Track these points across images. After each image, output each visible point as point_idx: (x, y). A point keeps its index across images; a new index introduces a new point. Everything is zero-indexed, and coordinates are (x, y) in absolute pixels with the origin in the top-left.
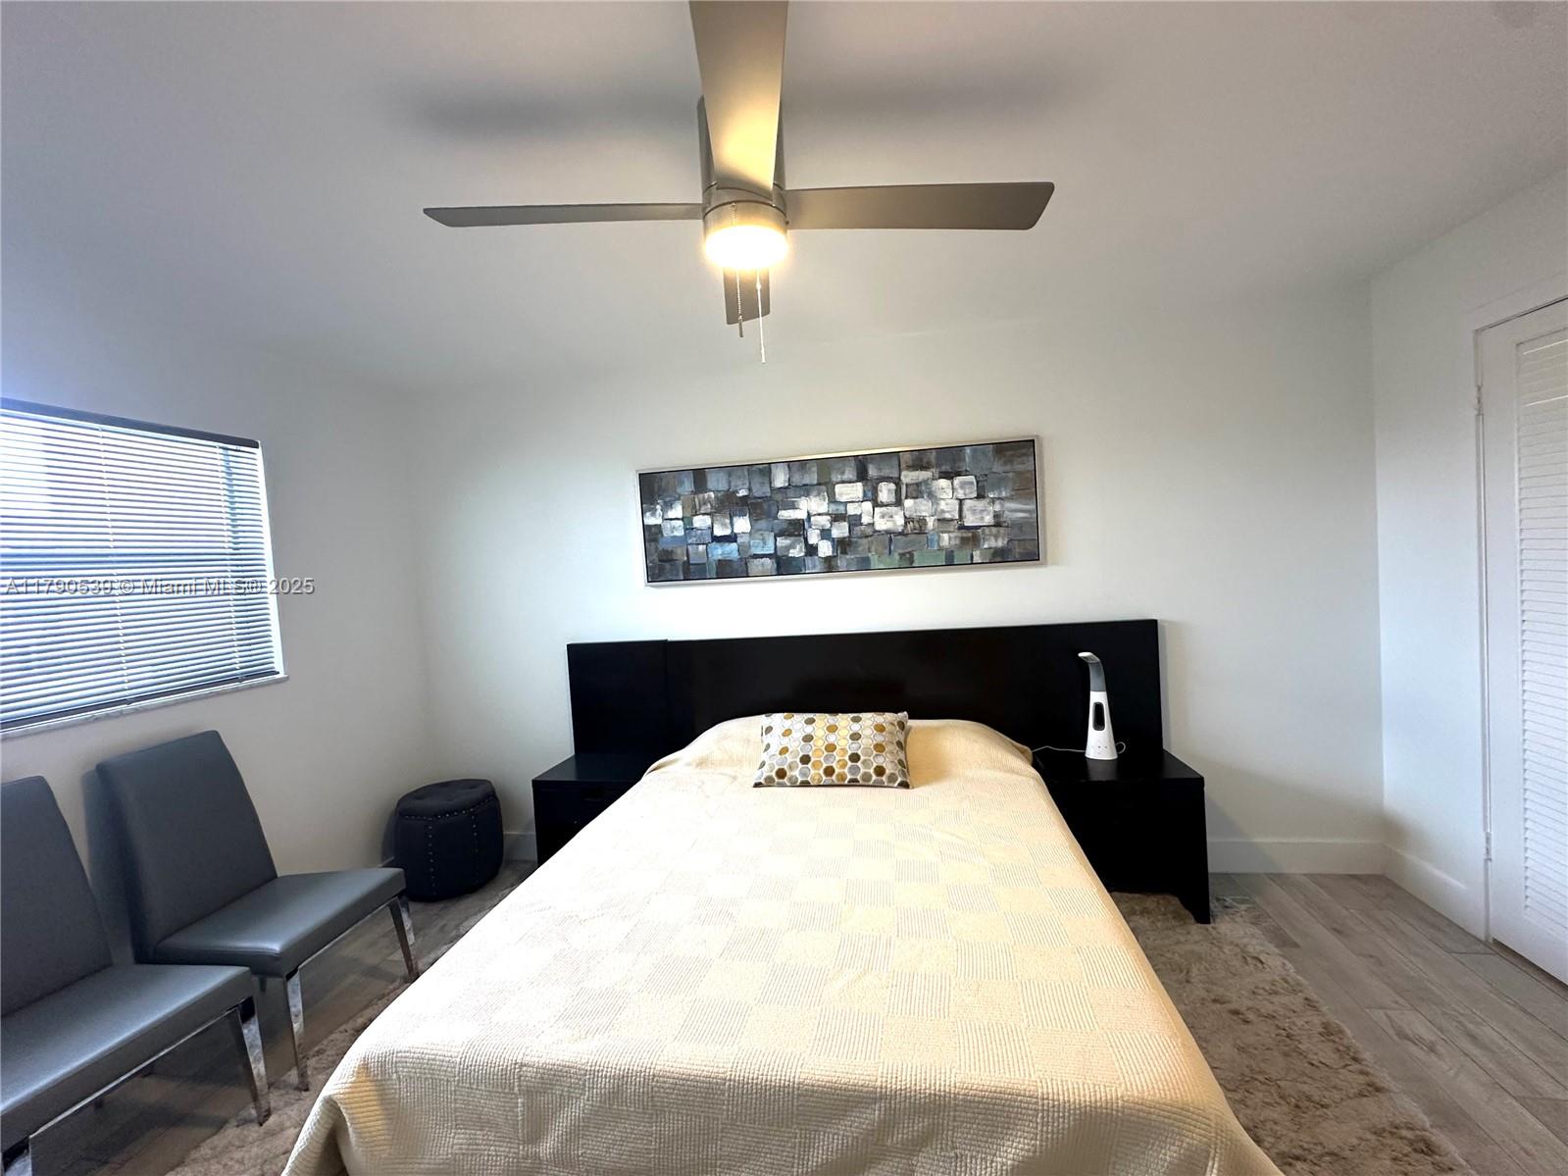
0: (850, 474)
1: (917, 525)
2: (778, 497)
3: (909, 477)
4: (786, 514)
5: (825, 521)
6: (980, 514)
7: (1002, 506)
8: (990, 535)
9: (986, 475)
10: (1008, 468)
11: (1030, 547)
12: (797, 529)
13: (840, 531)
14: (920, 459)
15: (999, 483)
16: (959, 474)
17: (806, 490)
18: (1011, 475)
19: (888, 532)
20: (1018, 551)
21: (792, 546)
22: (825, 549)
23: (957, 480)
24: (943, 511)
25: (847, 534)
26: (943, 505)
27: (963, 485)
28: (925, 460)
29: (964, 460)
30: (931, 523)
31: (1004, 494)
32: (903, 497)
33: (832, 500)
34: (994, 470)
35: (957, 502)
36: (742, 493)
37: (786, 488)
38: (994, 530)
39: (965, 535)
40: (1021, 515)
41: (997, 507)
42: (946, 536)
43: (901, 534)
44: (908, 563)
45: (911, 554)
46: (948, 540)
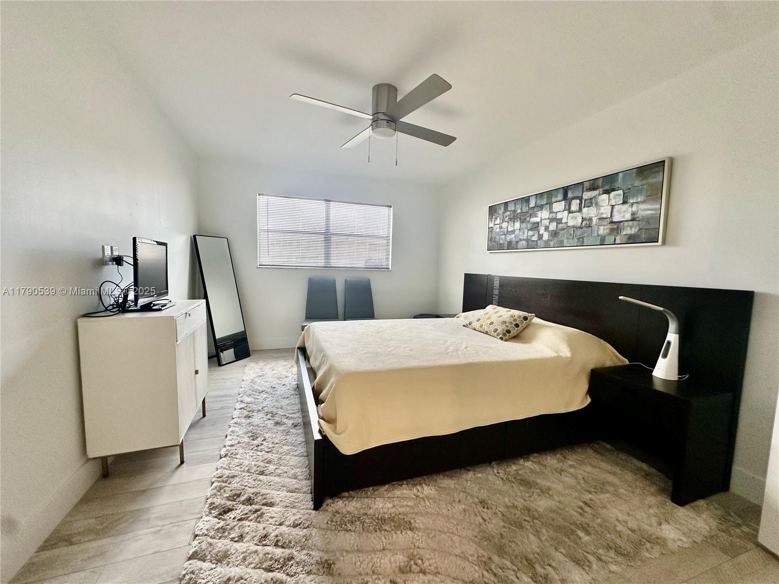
0: (560, 197)
1: (588, 221)
2: (531, 212)
3: (587, 195)
4: (533, 220)
5: (546, 222)
6: (623, 213)
7: (638, 207)
8: (627, 226)
9: (630, 189)
10: (645, 182)
11: (653, 234)
12: (535, 227)
13: (553, 227)
14: (593, 185)
15: (639, 192)
16: (614, 190)
17: (541, 207)
18: (645, 186)
19: (573, 227)
20: (643, 236)
21: (534, 235)
22: (546, 236)
23: (613, 194)
24: (602, 213)
25: (555, 229)
26: (602, 210)
27: (615, 197)
28: (596, 185)
29: (618, 181)
30: (595, 220)
31: (639, 200)
32: (583, 207)
33: (551, 212)
34: (635, 185)
35: (610, 207)
36: (519, 211)
37: (534, 207)
38: (631, 223)
39: (612, 227)
40: (650, 212)
41: (634, 208)
42: (602, 228)
43: (579, 227)
44: (581, 243)
45: (583, 238)
46: (602, 230)
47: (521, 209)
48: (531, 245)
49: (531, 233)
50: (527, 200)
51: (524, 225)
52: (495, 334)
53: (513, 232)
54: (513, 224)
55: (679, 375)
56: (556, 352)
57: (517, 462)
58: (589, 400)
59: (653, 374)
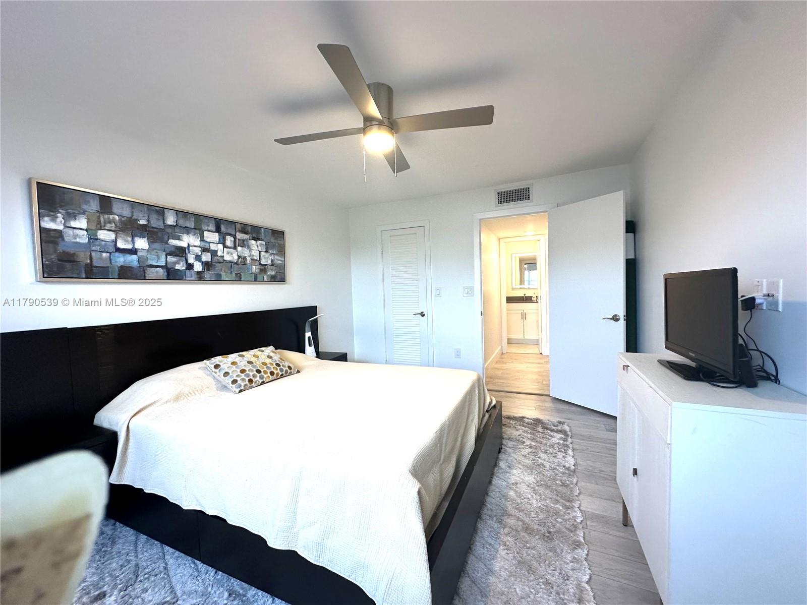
0: (212, 227)
1: (242, 258)
2: (169, 230)
3: (240, 236)
4: (173, 242)
5: (198, 251)
6: (266, 260)
7: (274, 257)
8: (270, 269)
9: (269, 243)
10: (276, 241)
11: (282, 276)
12: (181, 252)
15: (273, 247)
16: (259, 239)
17: (187, 230)
18: (277, 244)
19: (230, 262)
21: (178, 263)
22: (198, 267)
23: (259, 242)
24: (253, 256)
25: (210, 260)
26: (253, 253)
27: (261, 245)
28: (246, 230)
29: (261, 234)
30: (249, 260)
31: (275, 252)
32: (237, 245)
33: (202, 240)
34: (271, 241)
35: (259, 252)
36: (142, 222)
37: (173, 226)
38: (272, 267)
39: (261, 268)
40: (280, 262)
41: (272, 257)
42: (254, 267)
43: (236, 263)
44: (238, 279)
45: (240, 274)
47: (148, 221)
49: (172, 259)
50: (161, 211)
51: (157, 245)
53: (134, 251)
54: (130, 239)
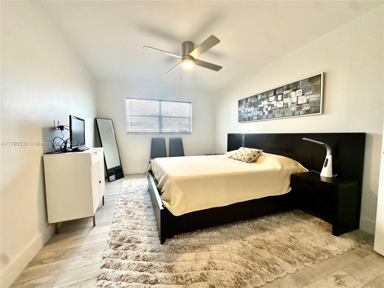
0: (272, 94)
1: (286, 106)
2: (259, 102)
3: (285, 92)
4: (260, 106)
5: (266, 107)
6: (302, 100)
8: (305, 106)
9: (305, 88)
10: (312, 85)
11: (317, 109)
12: (261, 109)
13: (270, 108)
14: (288, 87)
15: (310, 89)
16: (298, 89)
17: (263, 99)
18: (312, 87)
19: (279, 108)
20: (313, 110)
21: (261, 113)
22: (266, 113)
23: (297, 91)
24: (293, 101)
25: (271, 109)
26: (293, 99)
28: (289, 87)
29: (300, 85)
30: (289, 104)
31: (310, 93)
32: (283, 98)
33: (269, 101)
34: (308, 86)
35: (296, 98)
37: (260, 100)
38: (306, 104)
39: (298, 107)
40: (315, 99)
41: (308, 97)
42: (293, 108)
43: (283, 108)
44: (283, 115)
45: (284, 113)
46: (293, 109)
47: (254, 101)
48: (259, 118)
49: (259, 112)
50: (256, 96)
51: (256, 109)
52: (244, 160)
53: (251, 112)
54: (250, 108)
55: (333, 175)
56: (274, 167)
57: (258, 220)
58: (291, 189)
59: (320, 175)
